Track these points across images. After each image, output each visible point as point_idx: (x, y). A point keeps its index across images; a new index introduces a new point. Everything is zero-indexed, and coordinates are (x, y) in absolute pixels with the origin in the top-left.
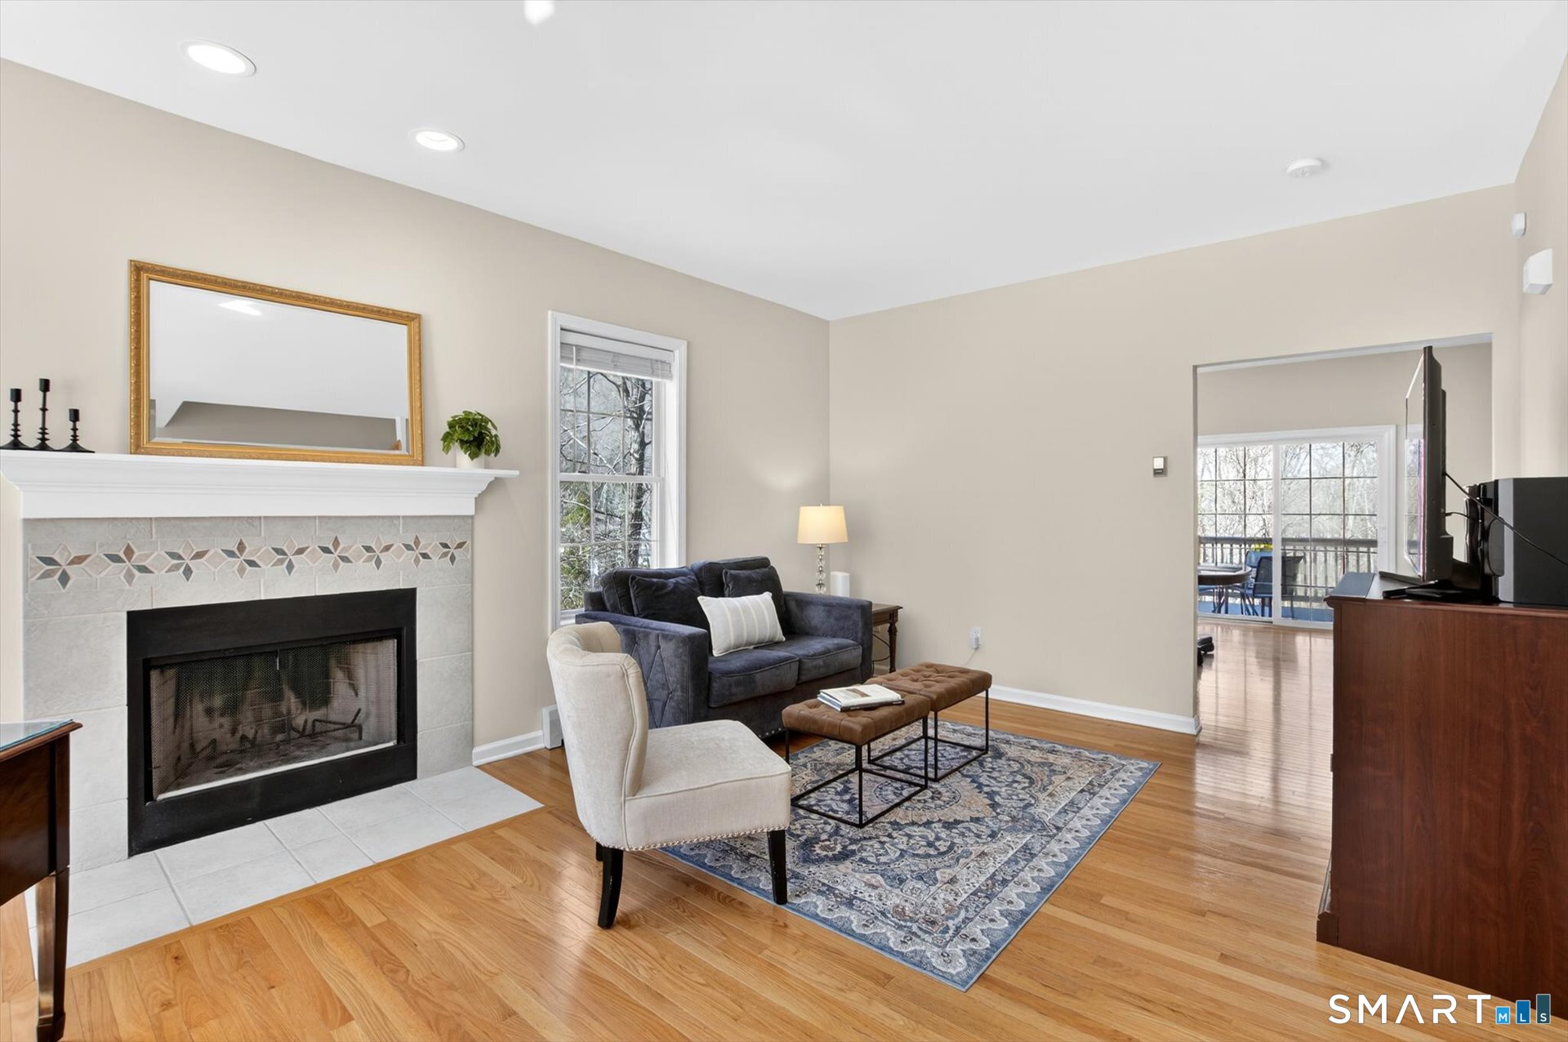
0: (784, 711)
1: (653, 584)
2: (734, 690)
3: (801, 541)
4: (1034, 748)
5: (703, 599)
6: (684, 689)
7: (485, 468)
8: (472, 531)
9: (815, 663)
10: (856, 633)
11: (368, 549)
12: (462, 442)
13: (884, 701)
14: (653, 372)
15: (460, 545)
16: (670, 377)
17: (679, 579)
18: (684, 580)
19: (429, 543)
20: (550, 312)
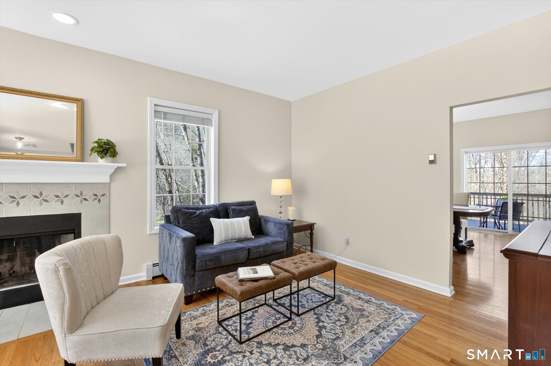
0: (216, 278)
1: (189, 212)
2: (208, 263)
3: (271, 194)
4: (360, 298)
5: (212, 219)
6: (182, 263)
7: (112, 163)
8: (109, 188)
9: (258, 250)
10: (285, 236)
11: (57, 196)
12: (98, 152)
13: (264, 276)
14: (202, 123)
15: (103, 195)
16: (211, 125)
17: (204, 211)
18: (206, 211)
19: (88, 194)
20: (149, 98)
